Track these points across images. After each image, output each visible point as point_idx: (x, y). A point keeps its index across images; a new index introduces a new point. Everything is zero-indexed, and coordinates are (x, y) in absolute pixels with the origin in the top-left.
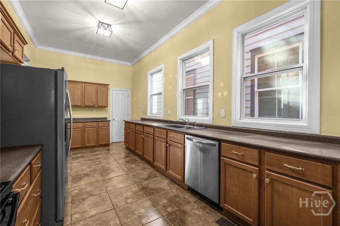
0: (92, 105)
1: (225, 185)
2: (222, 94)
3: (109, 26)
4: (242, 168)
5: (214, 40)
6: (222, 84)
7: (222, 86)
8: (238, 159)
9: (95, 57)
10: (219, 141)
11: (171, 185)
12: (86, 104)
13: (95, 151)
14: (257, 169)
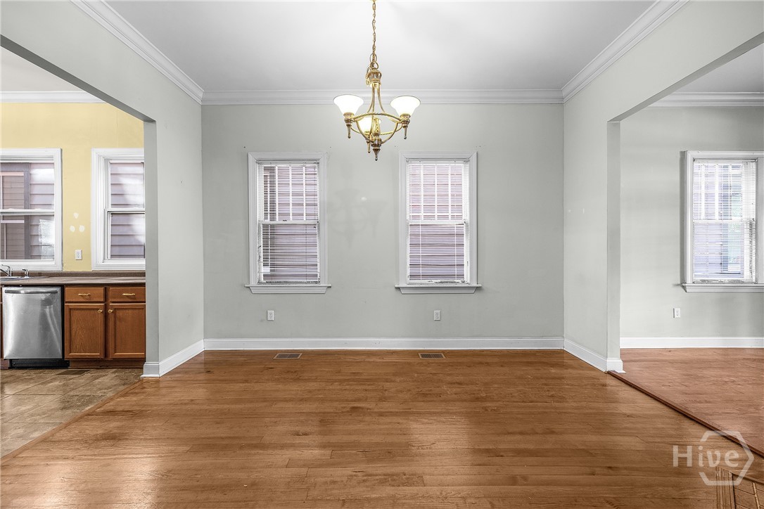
1: (70, 333)
2: (77, 229)
4: (89, 308)
5: (62, 150)
6: (76, 215)
7: (76, 218)
8: (84, 301)
10: (62, 286)
14: (103, 304)
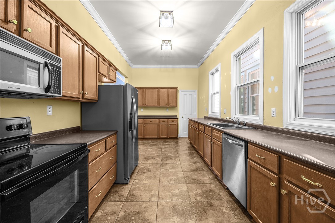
0: (165, 105)
1: (251, 189)
2: (273, 90)
3: (170, 42)
4: (264, 173)
5: (264, 29)
6: (272, 78)
7: (273, 80)
8: (260, 163)
9: (168, 66)
10: (247, 142)
11: (212, 181)
12: (161, 105)
13: (166, 142)
14: (277, 177)
